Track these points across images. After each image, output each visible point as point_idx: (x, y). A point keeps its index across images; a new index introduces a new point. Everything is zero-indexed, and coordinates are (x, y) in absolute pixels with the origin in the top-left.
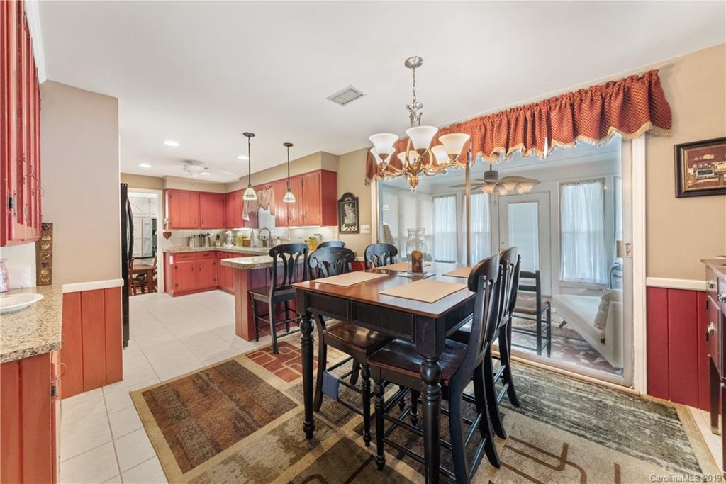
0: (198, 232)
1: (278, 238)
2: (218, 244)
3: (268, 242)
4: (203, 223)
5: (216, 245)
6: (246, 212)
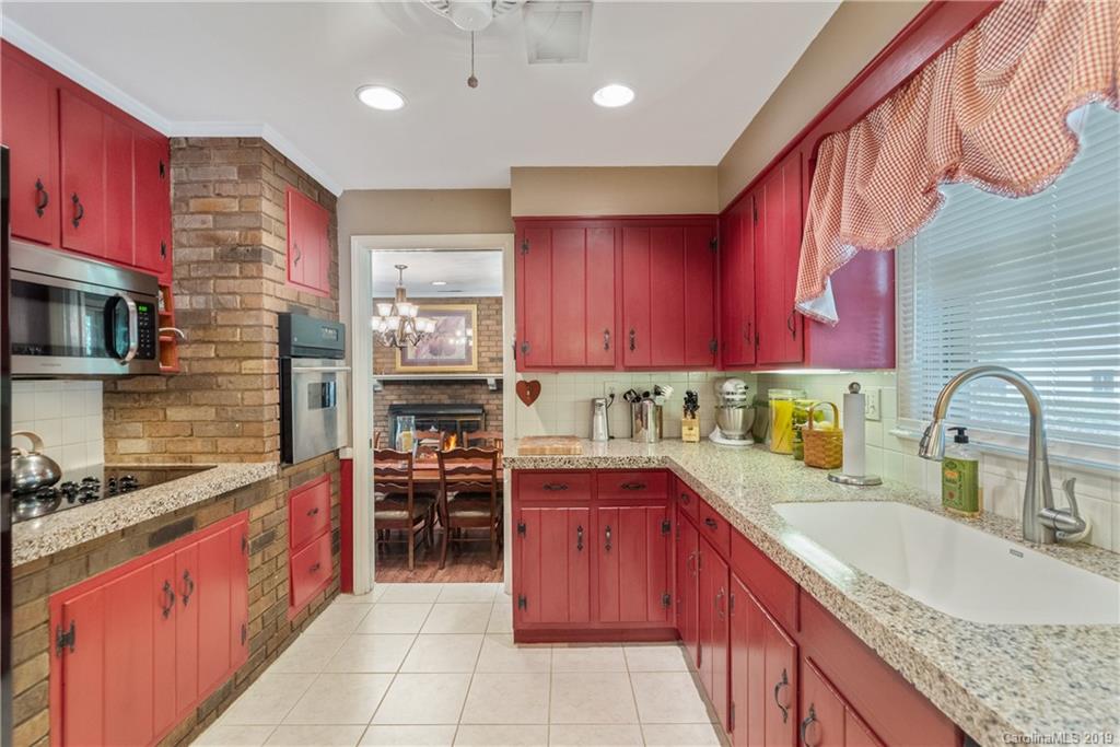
2: (691, 433)
4: (633, 347)
5: (685, 438)
6: (820, 261)
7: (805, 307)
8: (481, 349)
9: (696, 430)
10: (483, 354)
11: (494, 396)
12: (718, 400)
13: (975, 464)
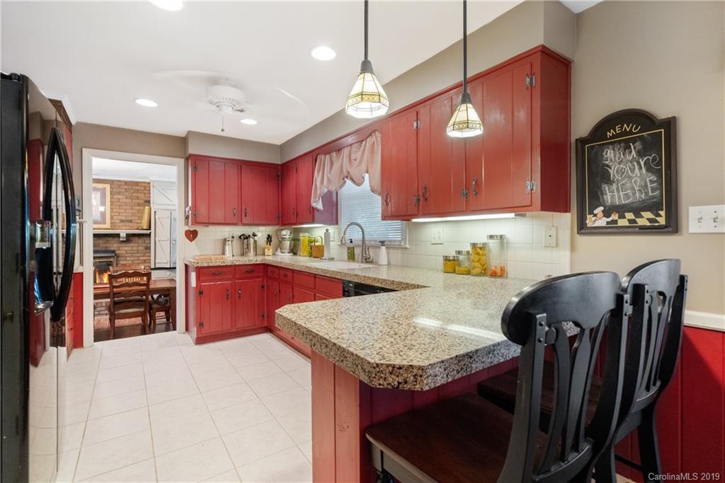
0: (239, 230)
1: (382, 243)
2: (269, 252)
3: (358, 251)
4: (246, 216)
5: (266, 254)
6: (318, 192)
7: (314, 205)
8: (113, 214)
9: (271, 250)
10: (115, 217)
11: (124, 245)
12: (278, 238)
13: (354, 248)
